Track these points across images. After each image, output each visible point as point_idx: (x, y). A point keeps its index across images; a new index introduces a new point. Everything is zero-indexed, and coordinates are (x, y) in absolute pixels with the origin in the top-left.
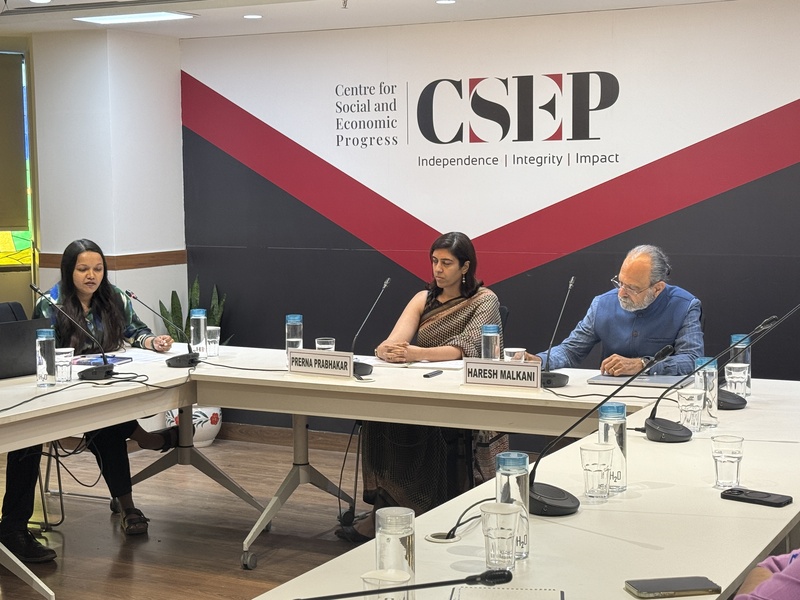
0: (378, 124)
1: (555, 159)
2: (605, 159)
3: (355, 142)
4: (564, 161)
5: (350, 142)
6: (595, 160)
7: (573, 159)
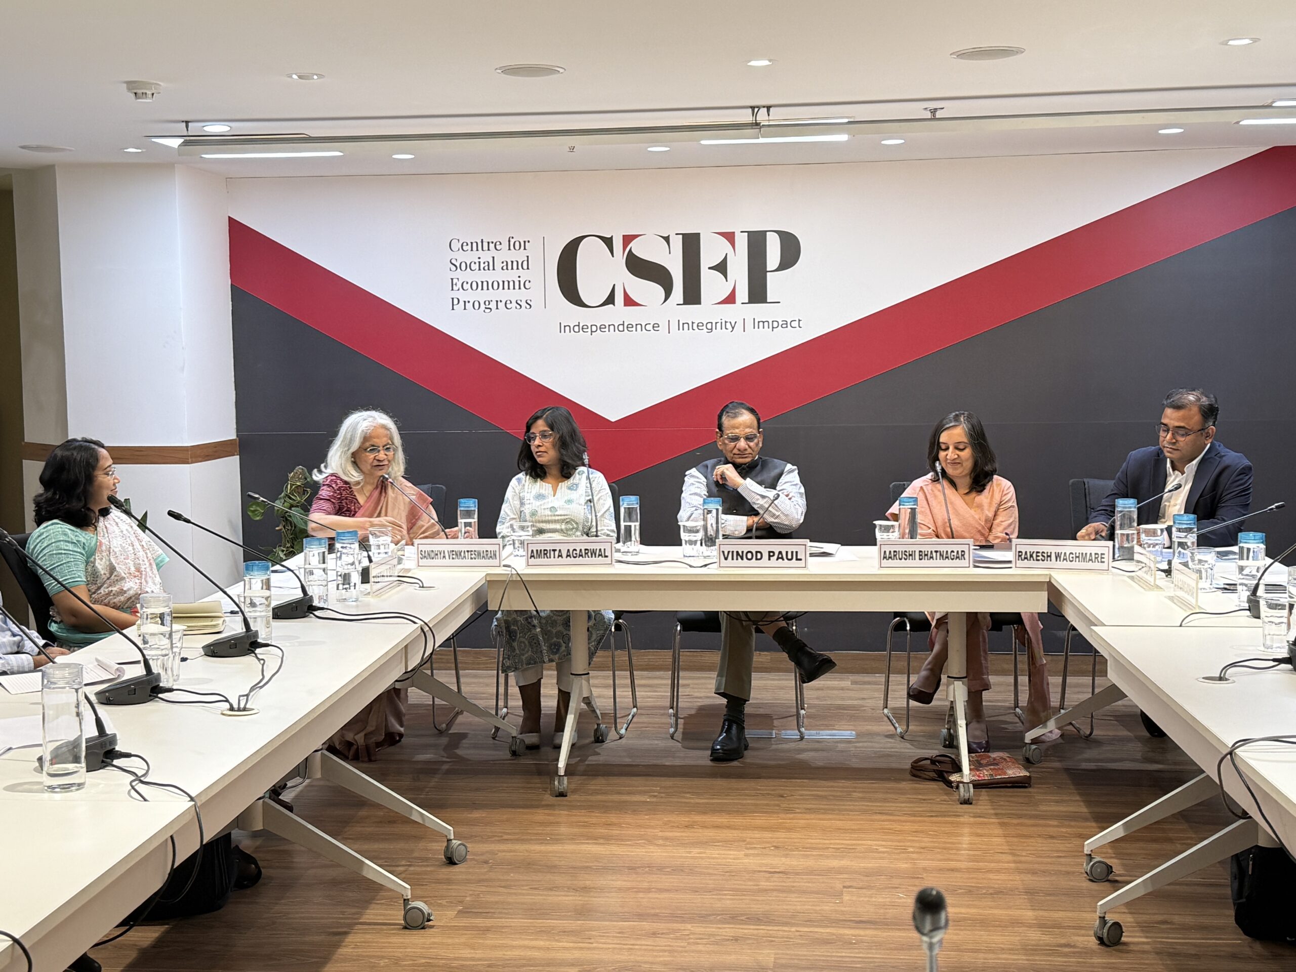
0: (506, 285)
1: (728, 325)
2: (785, 324)
3: (476, 305)
4: (739, 327)
5: (469, 306)
6: (775, 324)
7: (749, 324)
